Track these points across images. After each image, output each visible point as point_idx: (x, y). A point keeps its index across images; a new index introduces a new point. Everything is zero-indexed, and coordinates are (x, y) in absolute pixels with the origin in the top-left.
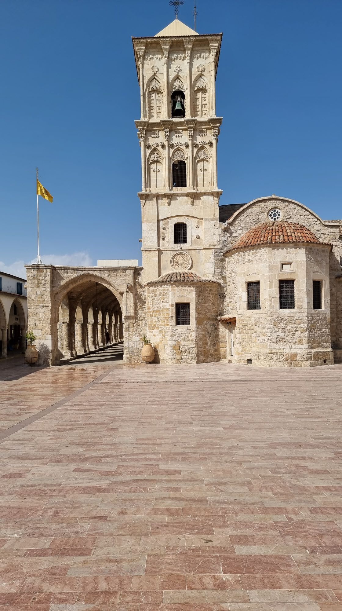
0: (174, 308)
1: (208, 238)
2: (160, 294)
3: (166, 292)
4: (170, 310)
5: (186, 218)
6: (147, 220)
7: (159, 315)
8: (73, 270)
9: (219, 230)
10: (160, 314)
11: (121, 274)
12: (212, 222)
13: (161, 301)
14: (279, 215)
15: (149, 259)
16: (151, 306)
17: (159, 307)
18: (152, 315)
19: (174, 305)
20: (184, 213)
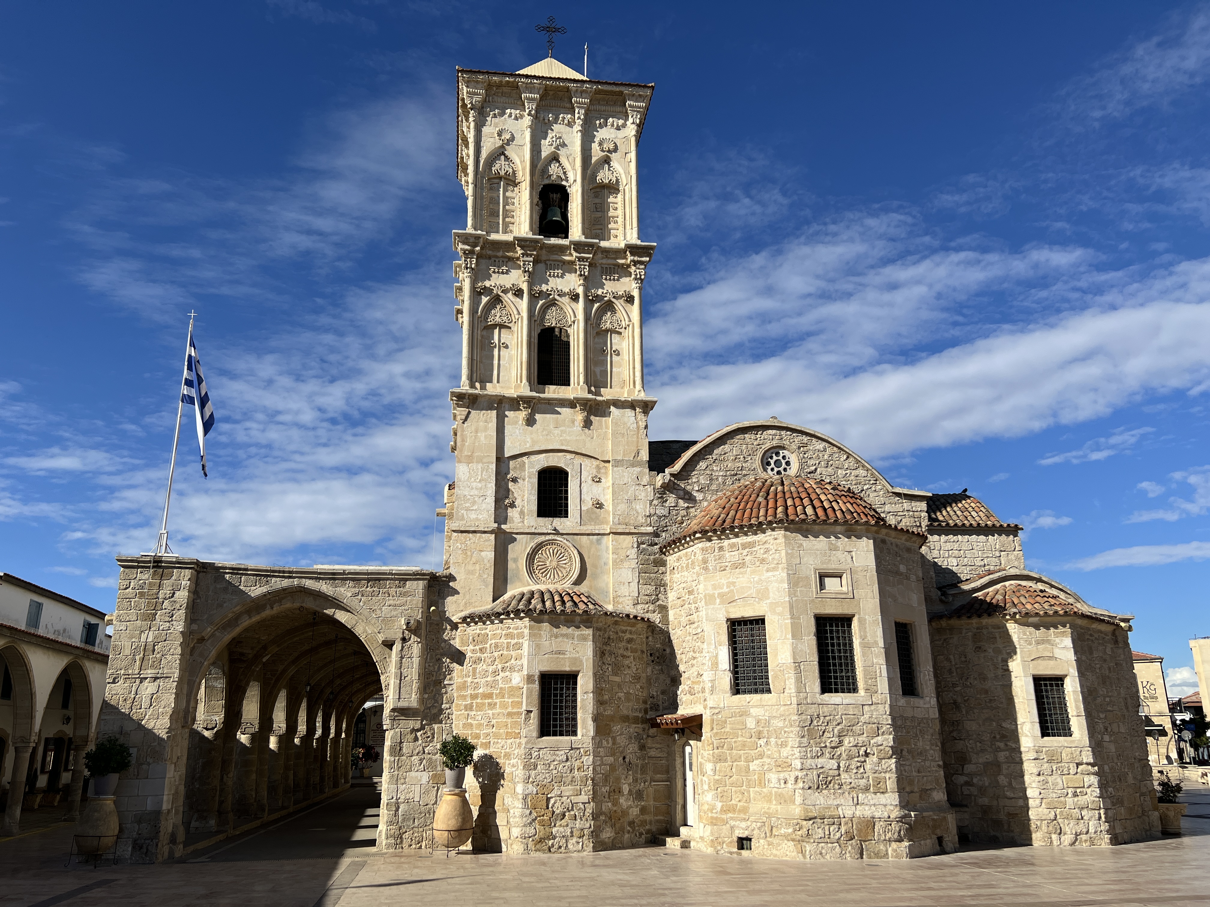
0: (536, 686)
1: (622, 507)
2: (496, 646)
3: (513, 642)
4: (525, 690)
5: (569, 456)
6: (471, 456)
7: (492, 706)
8: (257, 575)
9: (650, 489)
10: (495, 704)
11: (392, 591)
12: (631, 470)
13: (500, 667)
14: (788, 463)
15: (469, 553)
16: (469, 680)
17: (493, 685)
18: (469, 708)
19: (536, 678)
20: (562, 445)
